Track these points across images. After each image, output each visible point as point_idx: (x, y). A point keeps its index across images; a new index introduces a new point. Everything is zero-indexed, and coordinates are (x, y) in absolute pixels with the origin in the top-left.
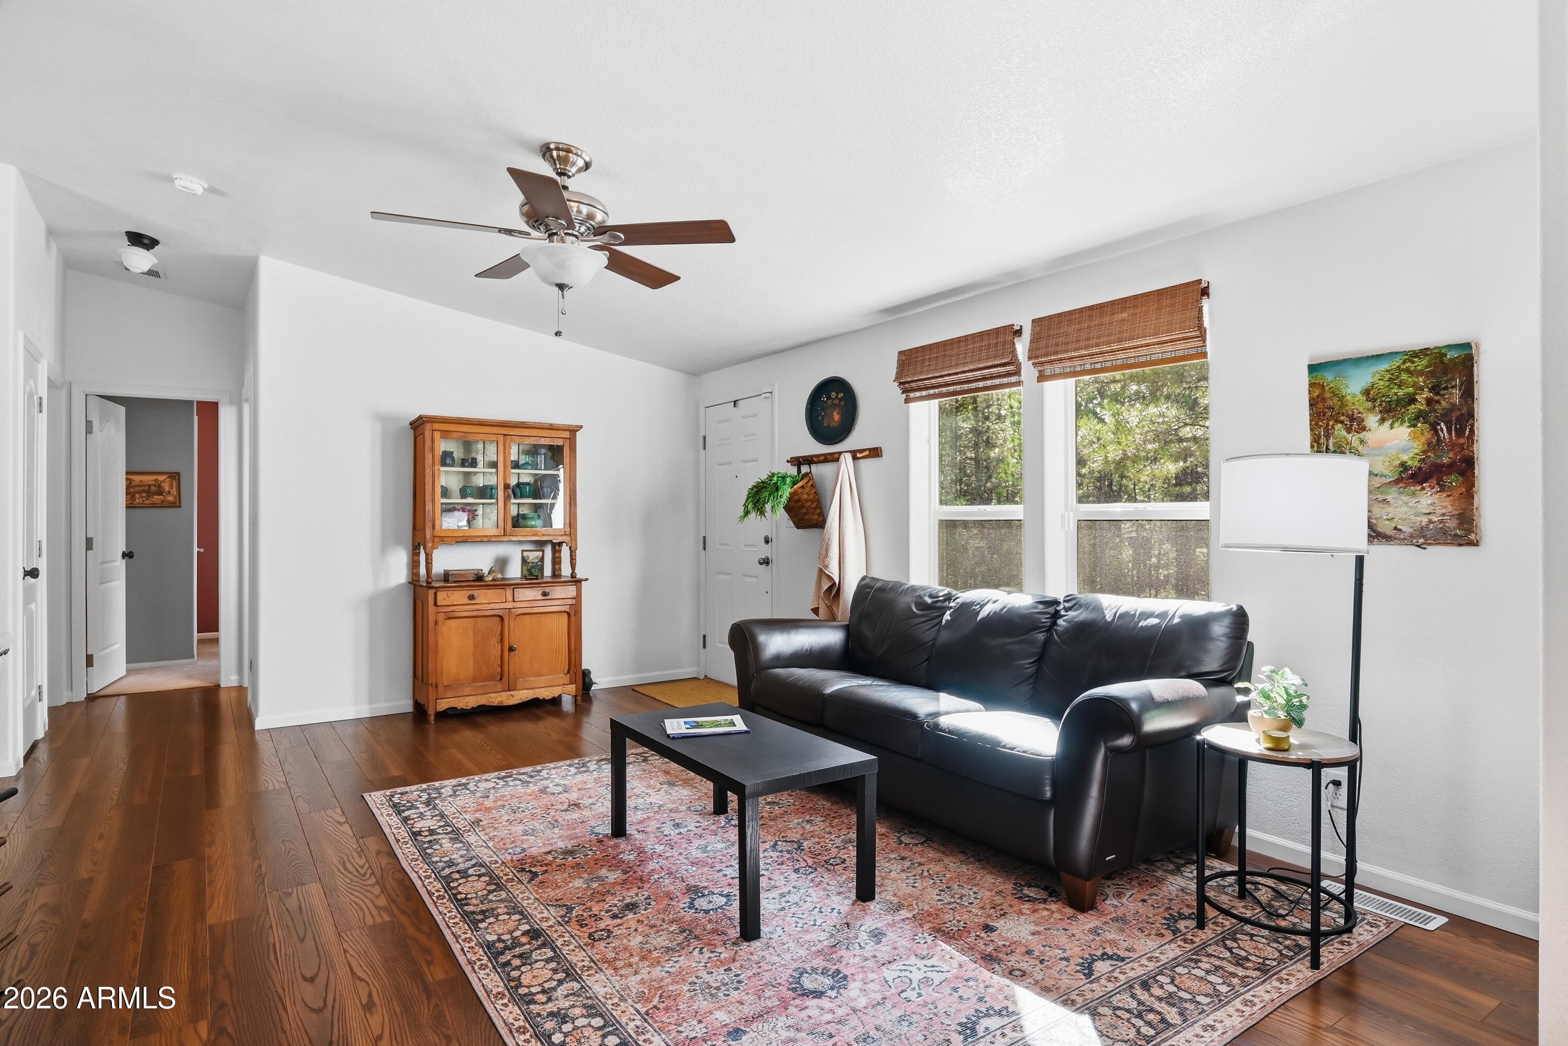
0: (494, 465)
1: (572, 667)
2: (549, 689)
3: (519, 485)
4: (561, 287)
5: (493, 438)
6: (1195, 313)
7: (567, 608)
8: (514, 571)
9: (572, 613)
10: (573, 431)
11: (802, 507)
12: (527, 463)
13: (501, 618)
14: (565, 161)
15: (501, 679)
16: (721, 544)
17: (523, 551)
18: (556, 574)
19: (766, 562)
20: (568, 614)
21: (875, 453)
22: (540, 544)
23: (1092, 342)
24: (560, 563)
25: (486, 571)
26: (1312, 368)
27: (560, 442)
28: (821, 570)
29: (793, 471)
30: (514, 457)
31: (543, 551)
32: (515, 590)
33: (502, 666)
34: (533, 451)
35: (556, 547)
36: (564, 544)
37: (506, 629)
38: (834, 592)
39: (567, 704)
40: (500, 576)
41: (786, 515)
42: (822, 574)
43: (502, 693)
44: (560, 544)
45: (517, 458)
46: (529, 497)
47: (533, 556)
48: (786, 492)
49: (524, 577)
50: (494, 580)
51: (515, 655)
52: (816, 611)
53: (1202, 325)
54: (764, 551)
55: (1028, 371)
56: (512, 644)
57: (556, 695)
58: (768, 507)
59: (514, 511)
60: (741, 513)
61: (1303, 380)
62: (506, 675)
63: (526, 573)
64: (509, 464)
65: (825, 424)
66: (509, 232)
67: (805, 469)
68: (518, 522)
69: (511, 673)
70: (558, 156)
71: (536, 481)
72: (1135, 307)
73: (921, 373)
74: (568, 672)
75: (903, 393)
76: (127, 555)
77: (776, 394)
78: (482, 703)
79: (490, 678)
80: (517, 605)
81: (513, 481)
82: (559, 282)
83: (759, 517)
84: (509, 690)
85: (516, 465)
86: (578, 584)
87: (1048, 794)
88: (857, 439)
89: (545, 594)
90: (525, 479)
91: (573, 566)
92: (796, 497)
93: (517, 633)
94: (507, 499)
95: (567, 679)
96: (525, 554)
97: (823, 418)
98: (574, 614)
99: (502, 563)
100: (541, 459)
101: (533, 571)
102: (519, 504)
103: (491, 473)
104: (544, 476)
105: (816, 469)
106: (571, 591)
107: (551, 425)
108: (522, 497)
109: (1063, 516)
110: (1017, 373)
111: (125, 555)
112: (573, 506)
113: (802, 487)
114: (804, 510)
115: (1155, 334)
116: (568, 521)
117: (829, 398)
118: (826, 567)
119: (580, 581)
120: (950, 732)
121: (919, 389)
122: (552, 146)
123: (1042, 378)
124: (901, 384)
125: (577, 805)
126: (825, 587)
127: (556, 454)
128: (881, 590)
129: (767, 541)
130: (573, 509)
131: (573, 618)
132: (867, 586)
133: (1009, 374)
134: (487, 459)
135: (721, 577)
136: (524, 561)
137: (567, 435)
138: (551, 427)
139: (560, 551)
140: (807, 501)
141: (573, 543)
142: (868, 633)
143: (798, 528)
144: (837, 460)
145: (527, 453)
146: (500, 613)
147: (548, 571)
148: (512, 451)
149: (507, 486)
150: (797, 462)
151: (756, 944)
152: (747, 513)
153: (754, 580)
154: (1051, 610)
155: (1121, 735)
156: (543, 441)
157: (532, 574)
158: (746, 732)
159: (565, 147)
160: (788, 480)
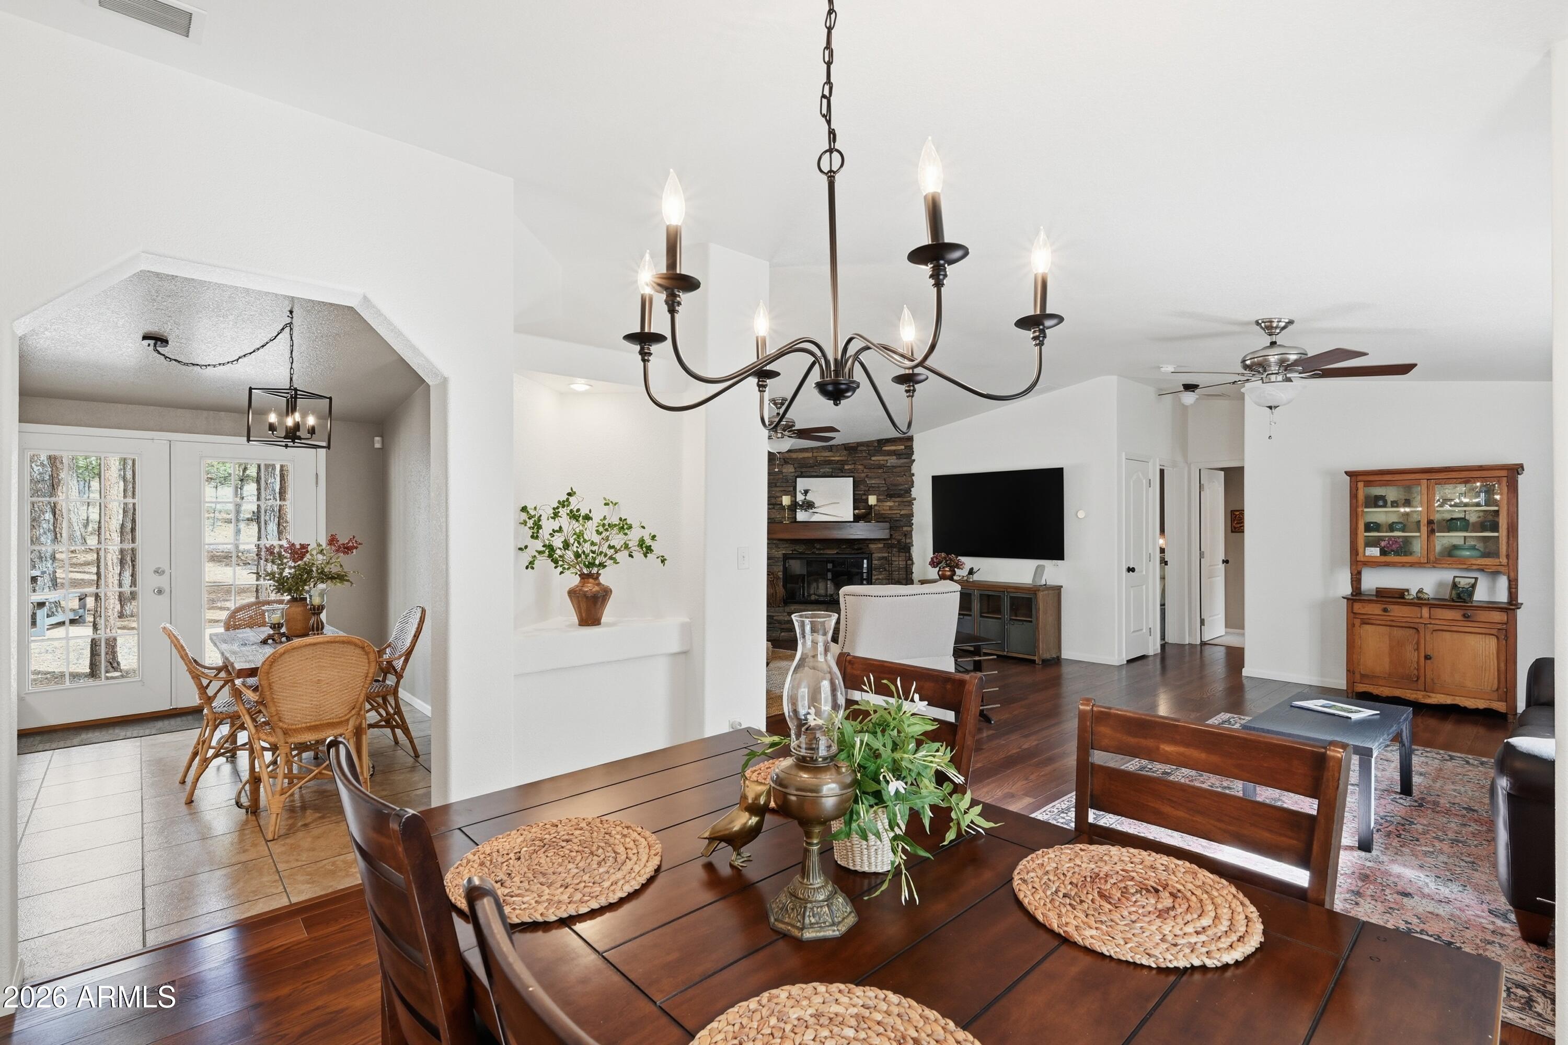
1: (1502, 686)
2: (1472, 700)
4: (1271, 408)
5: (1416, 483)
7: (1494, 632)
9: (1502, 637)
10: (1512, 469)
13: (1418, 630)
15: (1417, 680)
17: (1455, 577)
20: (1497, 637)
27: (1496, 481)
31: (1477, 578)
32: (1433, 610)
33: (1417, 669)
37: (1422, 639)
40: (1426, 596)
43: (1419, 692)
47: (1465, 582)
51: (1432, 663)
56: (1429, 653)
57: (1480, 707)
62: (1422, 679)
63: (1454, 595)
69: (1428, 679)
74: (1497, 690)
76: (1226, 562)
78: (1397, 695)
79: (1406, 677)
80: (1433, 622)
84: (1426, 691)
86: (1510, 611)
89: (1467, 616)
93: (1437, 646)
94: (1430, 532)
95: (1495, 696)
96: (1457, 579)
101: (1462, 595)
106: (1500, 616)
111: (1224, 562)
112: (1512, 538)
116: (1505, 553)
130: (1511, 541)
131: (1503, 642)
136: (1455, 585)
137: (1504, 473)
138: (1481, 468)
146: (1416, 626)
157: (1459, 598)
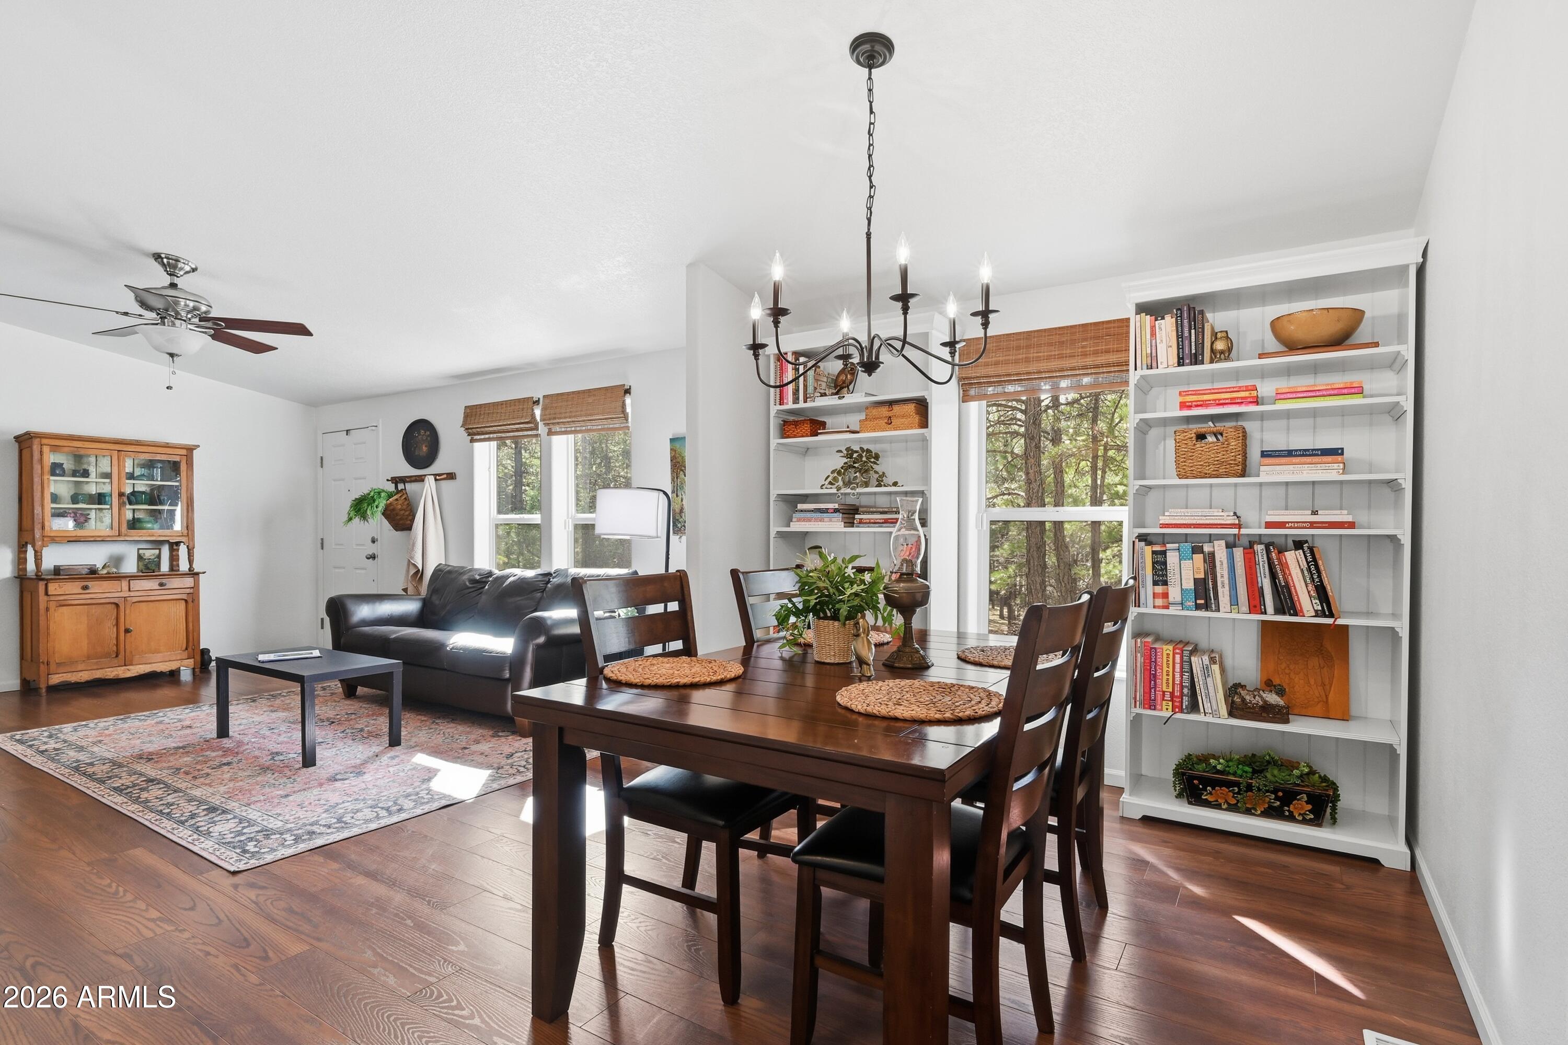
0: (108, 476)
1: (191, 644)
2: (167, 663)
3: (134, 493)
4: (172, 355)
5: (107, 453)
6: (621, 404)
7: (184, 597)
8: (130, 566)
9: (190, 601)
10: (190, 450)
11: (397, 515)
12: (143, 475)
13: (117, 605)
14: (175, 267)
15: (117, 656)
16: (336, 544)
17: (139, 549)
18: (174, 566)
19: (373, 557)
20: (186, 601)
21: (451, 476)
22: (158, 544)
23: (567, 415)
24: (178, 560)
25: (99, 565)
26: (672, 440)
27: (177, 459)
28: (409, 561)
29: (391, 487)
30: (129, 469)
31: (160, 549)
32: (132, 582)
33: (117, 645)
34: (150, 465)
35: (174, 546)
36: (182, 544)
37: (122, 614)
38: (418, 575)
39: (186, 675)
40: (115, 570)
41: (386, 522)
42: (410, 564)
43: (119, 668)
44: (178, 544)
45: (131, 470)
46: (145, 504)
47: (149, 554)
48: (382, 503)
49: (139, 570)
50: (108, 573)
51: (131, 636)
52: (405, 590)
53: (625, 410)
54: (371, 549)
55: (543, 429)
56: (128, 627)
57: (174, 668)
58: (369, 512)
59: (129, 515)
60: (346, 518)
61: (667, 446)
62: (122, 653)
63: (141, 567)
64: (123, 475)
65: (416, 453)
66: (126, 314)
67: (401, 486)
68: (134, 524)
69: (128, 651)
70: (168, 263)
71: (152, 490)
72: (594, 395)
73: (478, 423)
74: (186, 649)
75: (468, 435)
77: (380, 427)
78: (97, 677)
79: (107, 655)
80: (132, 594)
81: (128, 490)
82: (170, 352)
83: (362, 522)
84: (125, 665)
85: (131, 476)
86: (196, 576)
87: (507, 676)
88: (439, 466)
89: (161, 585)
90: (139, 488)
91: (191, 561)
92: (392, 507)
93: (135, 618)
94: (121, 505)
95: (185, 654)
96: (141, 551)
97: (415, 448)
98: (191, 601)
99: (117, 560)
100: (157, 473)
101: (149, 566)
102: (134, 510)
103: (104, 483)
104: (160, 486)
105: (409, 487)
106: (189, 582)
107: (168, 443)
108: (137, 503)
109: (565, 521)
110: (536, 428)
112: (190, 511)
113: (397, 500)
114: (399, 517)
115: (603, 414)
116: (185, 524)
117: (419, 434)
118: (412, 558)
119: (198, 574)
120: (461, 649)
121: (478, 434)
122: (163, 256)
123: (550, 433)
124: (466, 429)
125: (190, 727)
126: (412, 571)
127: (174, 468)
128: (450, 572)
129: (373, 541)
130: (190, 514)
131: (190, 605)
132: (440, 570)
133: (531, 429)
134: (99, 470)
135: (337, 570)
136: (140, 558)
137: (184, 452)
138: (167, 446)
139: (178, 550)
140: (401, 510)
141: (191, 543)
142: (436, 600)
143: (396, 530)
144: (423, 481)
145: (143, 466)
146: (116, 601)
147: (165, 567)
148: (127, 465)
149: (121, 495)
150: (396, 480)
151: (311, 769)
152: (350, 519)
153: (363, 571)
154: (547, 579)
155: (538, 636)
156: (158, 457)
157: (148, 568)
158: (319, 657)
159: (174, 257)
160: (383, 494)
